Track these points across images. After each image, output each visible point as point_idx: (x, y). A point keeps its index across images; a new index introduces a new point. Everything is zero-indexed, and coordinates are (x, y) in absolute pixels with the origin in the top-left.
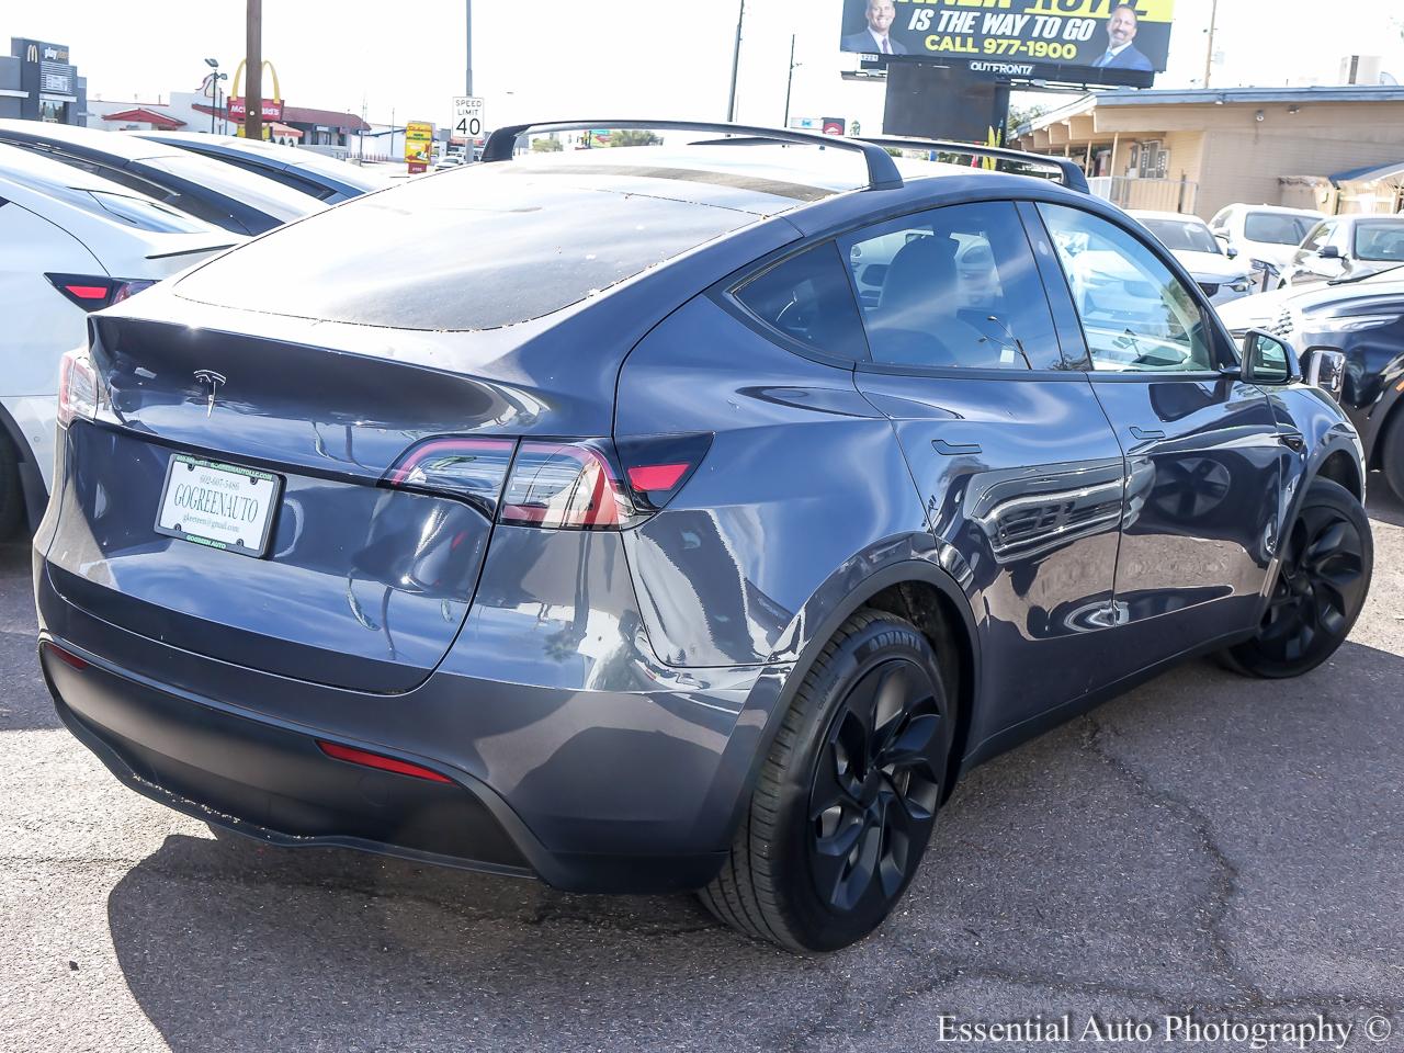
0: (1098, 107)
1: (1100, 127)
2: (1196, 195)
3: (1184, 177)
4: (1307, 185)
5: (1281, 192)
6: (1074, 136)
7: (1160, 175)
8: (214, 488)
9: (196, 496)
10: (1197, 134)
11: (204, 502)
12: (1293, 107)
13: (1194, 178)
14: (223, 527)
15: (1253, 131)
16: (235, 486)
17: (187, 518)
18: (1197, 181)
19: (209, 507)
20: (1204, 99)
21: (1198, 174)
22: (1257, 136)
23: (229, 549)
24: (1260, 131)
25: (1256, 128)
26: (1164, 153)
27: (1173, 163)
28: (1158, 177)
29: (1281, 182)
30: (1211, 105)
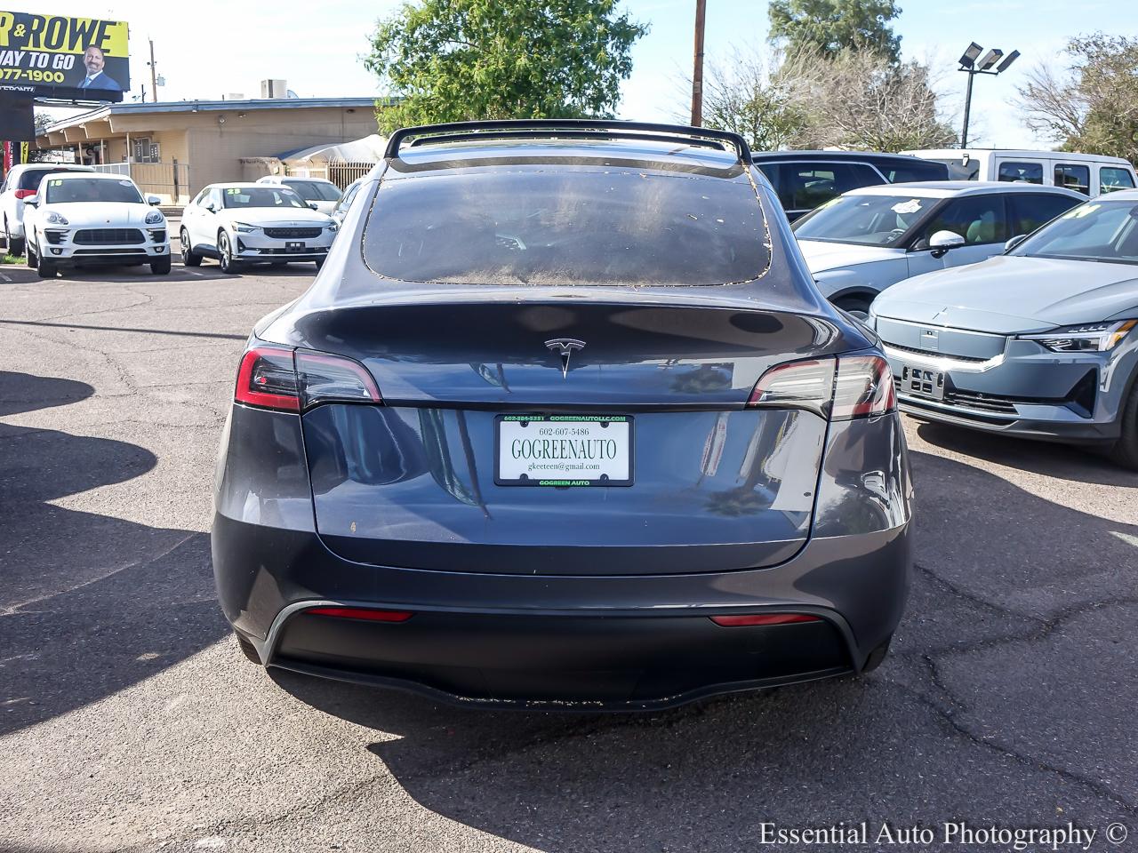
0: (111, 116)
1: (114, 129)
2: (189, 173)
3: (175, 161)
4: (263, 163)
5: (242, 168)
6: (89, 136)
7: (155, 160)
8: (560, 437)
9: (539, 447)
10: (181, 133)
11: (550, 450)
12: (241, 113)
13: (184, 161)
14: (581, 467)
15: (218, 130)
16: (584, 432)
17: (533, 466)
18: (187, 163)
19: (557, 453)
20: (185, 109)
21: (188, 159)
22: (221, 132)
23: (593, 483)
24: (223, 129)
25: (220, 127)
26: (156, 146)
27: (165, 152)
28: (153, 162)
29: (241, 161)
30: (190, 112)
